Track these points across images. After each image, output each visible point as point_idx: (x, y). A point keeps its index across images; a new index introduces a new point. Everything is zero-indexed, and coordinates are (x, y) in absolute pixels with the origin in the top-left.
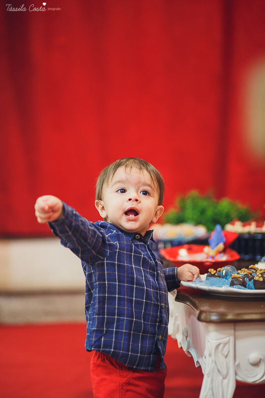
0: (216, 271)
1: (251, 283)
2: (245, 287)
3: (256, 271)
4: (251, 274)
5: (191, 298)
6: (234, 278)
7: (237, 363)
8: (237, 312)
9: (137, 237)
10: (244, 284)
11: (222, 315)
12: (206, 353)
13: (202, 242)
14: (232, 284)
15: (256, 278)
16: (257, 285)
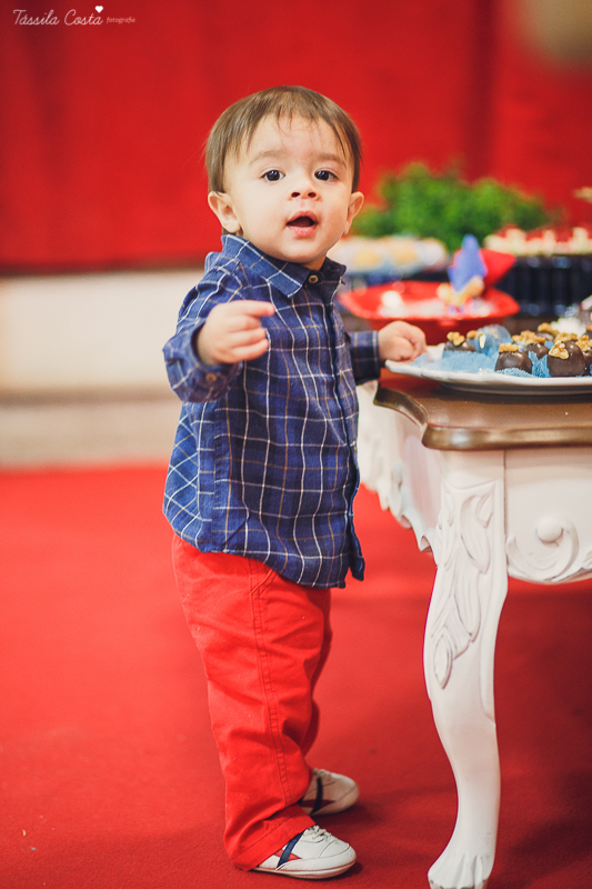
0: (465, 337)
1: (542, 364)
2: (530, 372)
3: (554, 337)
4: (542, 344)
5: (409, 397)
6: (505, 352)
7: (510, 539)
8: (511, 426)
9: (313, 279)
10: (526, 366)
11: (478, 432)
12: (443, 517)
13: (435, 277)
14: (500, 366)
15: (554, 352)
16: (555, 366)
